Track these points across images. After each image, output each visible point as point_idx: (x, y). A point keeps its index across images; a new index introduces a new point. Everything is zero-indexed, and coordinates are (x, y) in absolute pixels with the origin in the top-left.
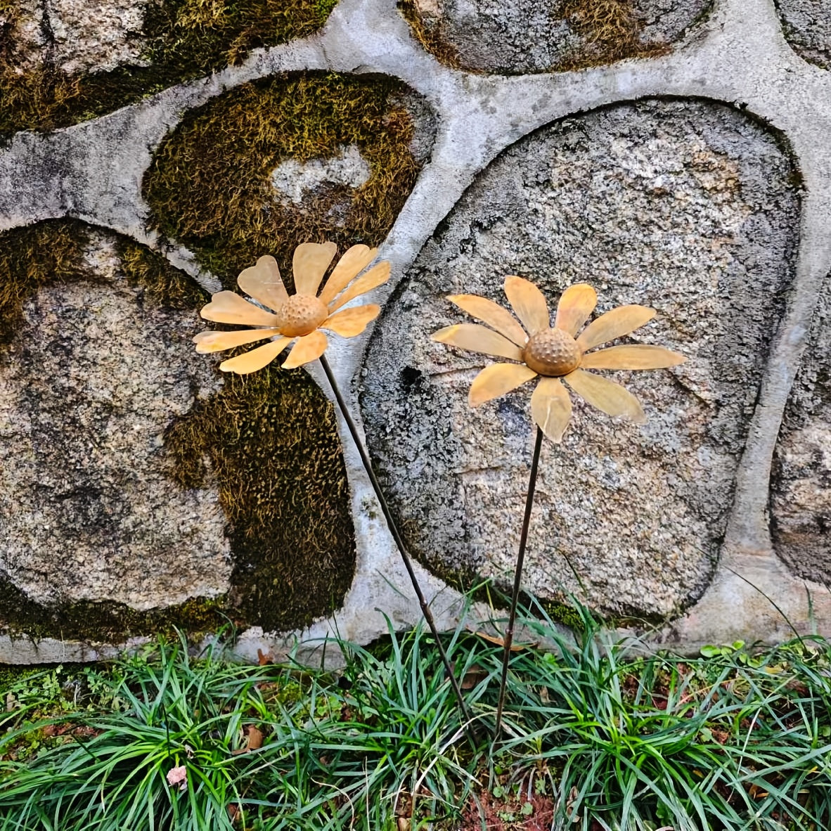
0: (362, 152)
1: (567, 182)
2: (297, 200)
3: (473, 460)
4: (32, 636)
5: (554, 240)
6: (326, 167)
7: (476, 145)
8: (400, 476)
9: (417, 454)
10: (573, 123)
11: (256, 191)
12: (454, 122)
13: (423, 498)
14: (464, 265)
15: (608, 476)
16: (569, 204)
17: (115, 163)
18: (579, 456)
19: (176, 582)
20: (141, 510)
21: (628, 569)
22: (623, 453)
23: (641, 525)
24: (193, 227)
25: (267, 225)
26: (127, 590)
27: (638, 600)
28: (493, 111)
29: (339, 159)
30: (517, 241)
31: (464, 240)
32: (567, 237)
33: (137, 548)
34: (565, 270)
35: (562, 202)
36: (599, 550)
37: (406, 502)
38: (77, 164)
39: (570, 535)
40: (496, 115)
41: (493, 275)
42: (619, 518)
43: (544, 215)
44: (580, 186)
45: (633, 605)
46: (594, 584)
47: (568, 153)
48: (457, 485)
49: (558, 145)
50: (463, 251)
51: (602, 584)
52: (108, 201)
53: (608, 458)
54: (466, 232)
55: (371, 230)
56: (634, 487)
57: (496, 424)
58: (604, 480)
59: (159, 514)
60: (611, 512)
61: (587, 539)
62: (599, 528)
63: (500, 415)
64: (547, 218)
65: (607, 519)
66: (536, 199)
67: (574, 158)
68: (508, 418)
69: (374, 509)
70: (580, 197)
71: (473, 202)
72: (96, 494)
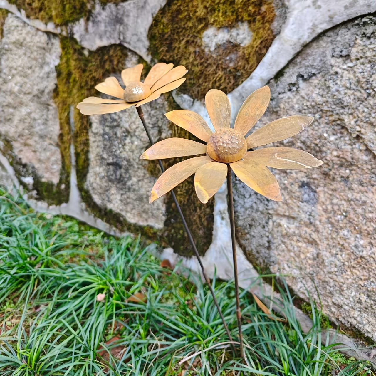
0: (250, 27)
1: (362, 58)
2: (213, 49)
3: (280, 209)
4: (95, 216)
5: (346, 94)
6: (230, 33)
7: (306, 27)
8: (241, 204)
9: (250, 196)
10: (371, 19)
11: (193, 42)
12: (295, 13)
13: (250, 219)
14: (289, 98)
15: (356, 246)
16: (361, 73)
17: (139, 21)
18: (342, 228)
19: (144, 215)
20: (135, 179)
21: (358, 305)
22: (370, 236)
23: (372, 284)
24: (164, 55)
25: (195, 59)
26: (127, 212)
27: (360, 326)
28: (320, 7)
29: (237, 30)
30: (323, 90)
31: (291, 84)
32: (356, 93)
33: (132, 195)
34: (352, 114)
35: (355, 70)
36: (341, 286)
37: (241, 218)
38: (125, 19)
39: (325, 270)
40: (321, 10)
41: (306, 108)
42: (358, 273)
43: (342, 77)
44: (370, 62)
45: (357, 327)
46: (335, 304)
47: (365, 39)
48: (269, 219)
49: (359, 33)
50: (290, 90)
51: (339, 307)
52: (135, 38)
53: (358, 236)
54: (294, 80)
55: (245, 70)
56: (372, 259)
57: (297, 194)
58: (353, 248)
59: (140, 183)
60: (354, 267)
61: (335, 277)
62: (344, 274)
63: (301, 189)
64: (344, 79)
65: (351, 271)
66: (339, 65)
67: (368, 42)
68: (305, 193)
69: (224, 215)
70: (369, 69)
71: (300, 62)
72: (120, 167)
